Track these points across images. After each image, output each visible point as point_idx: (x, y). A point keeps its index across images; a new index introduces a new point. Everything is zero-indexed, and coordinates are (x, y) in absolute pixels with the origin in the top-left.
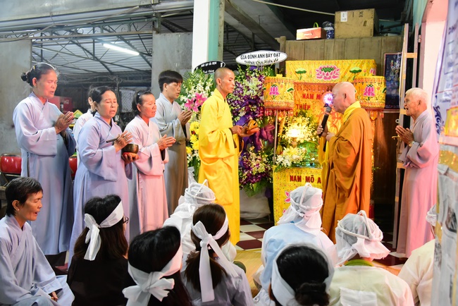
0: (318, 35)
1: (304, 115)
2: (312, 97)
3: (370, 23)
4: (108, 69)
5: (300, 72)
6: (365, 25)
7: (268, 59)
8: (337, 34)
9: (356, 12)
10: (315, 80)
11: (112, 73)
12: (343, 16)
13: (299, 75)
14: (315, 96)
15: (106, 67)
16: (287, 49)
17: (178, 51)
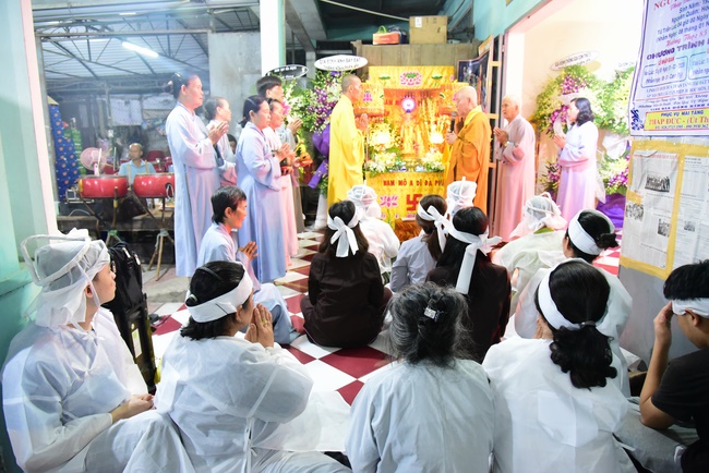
0: (396, 40)
1: (385, 122)
2: (391, 103)
3: (444, 29)
4: (92, 73)
5: (384, 78)
6: (438, 31)
7: (348, 64)
8: (411, 39)
9: (431, 18)
10: (399, 86)
11: (97, 78)
12: (418, 22)
13: (383, 81)
14: (394, 102)
15: (90, 70)
16: (364, 53)
17: (241, 54)
